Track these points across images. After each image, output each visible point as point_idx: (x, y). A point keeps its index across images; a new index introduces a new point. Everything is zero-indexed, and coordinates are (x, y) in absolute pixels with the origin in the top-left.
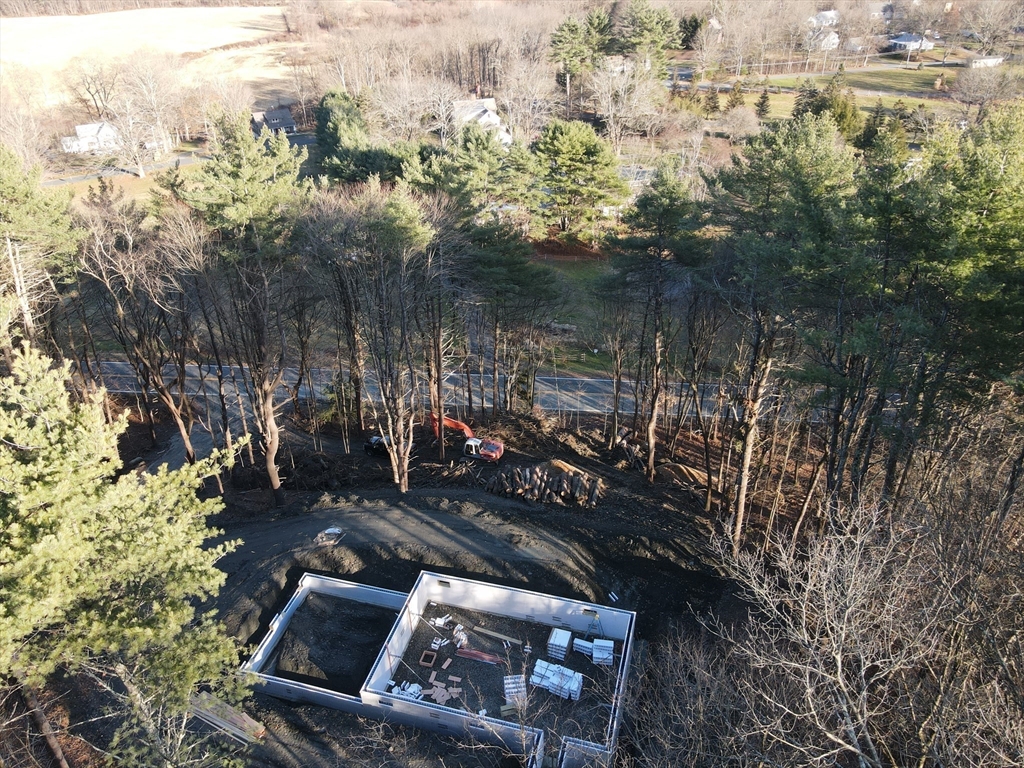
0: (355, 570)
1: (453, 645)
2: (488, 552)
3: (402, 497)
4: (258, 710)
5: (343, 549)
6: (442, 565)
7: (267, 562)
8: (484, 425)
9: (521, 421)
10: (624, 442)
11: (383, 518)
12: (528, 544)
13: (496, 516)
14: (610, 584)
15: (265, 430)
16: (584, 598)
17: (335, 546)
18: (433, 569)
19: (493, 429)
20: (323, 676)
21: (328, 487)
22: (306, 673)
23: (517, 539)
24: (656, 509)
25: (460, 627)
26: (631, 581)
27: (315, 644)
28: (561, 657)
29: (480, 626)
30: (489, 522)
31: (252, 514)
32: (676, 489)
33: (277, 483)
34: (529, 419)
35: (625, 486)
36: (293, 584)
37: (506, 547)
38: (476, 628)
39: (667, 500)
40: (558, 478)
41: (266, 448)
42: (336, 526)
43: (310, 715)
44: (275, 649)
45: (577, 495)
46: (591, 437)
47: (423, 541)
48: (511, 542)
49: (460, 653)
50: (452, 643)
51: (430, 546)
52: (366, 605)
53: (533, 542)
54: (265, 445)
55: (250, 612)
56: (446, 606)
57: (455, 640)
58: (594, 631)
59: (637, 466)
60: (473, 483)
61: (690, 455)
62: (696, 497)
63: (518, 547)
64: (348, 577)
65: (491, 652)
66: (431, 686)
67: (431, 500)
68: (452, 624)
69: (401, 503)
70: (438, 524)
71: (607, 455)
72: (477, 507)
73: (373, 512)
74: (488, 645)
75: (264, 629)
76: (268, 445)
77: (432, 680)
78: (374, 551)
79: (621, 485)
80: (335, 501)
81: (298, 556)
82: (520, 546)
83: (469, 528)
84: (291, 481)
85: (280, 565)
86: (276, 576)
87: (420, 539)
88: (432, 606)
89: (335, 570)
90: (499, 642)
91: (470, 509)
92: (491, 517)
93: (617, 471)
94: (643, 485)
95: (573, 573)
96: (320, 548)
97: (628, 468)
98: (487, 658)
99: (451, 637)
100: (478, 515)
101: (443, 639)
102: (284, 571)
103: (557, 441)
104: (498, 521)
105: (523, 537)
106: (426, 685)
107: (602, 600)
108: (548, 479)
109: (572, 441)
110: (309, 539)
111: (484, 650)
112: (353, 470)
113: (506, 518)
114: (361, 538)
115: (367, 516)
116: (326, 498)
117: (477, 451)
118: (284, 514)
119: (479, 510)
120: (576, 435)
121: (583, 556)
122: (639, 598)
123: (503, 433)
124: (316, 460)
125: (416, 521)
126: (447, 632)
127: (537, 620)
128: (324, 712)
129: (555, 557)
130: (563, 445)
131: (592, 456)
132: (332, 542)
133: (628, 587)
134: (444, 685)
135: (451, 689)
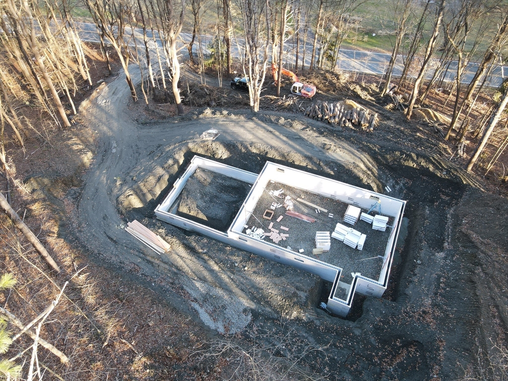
0: (224, 157)
1: (284, 209)
2: (308, 154)
3: (255, 114)
4: (166, 235)
5: (218, 143)
6: (279, 158)
7: (172, 147)
8: (304, 76)
9: (327, 75)
10: (391, 92)
11: (242, 126)
12: (335, 150)
13: (314, 131)
14: (386, 181)
15: (171, 65)
16: (369, 188)
17: (213, 141)
18: (273, 160)
19: (310, 78)
20: (205, 218)
21: (209, 105)
22: (195, 215)
23: (328, 147)
24: (413, 136)
25: (288, 197)
26: (400, 181)
27: (201, 199)
28: (352, 223)
29: (301, 198)
30: (310, 135)
31: (164, 118)
32: (425, 124)
33: (179, 100)
34: (332, 73)
35: (391, 120)
36: (187, 162)
37: (320, 151)
38: (298, 199)
39: (419, 131)
40: (350, 111)
41: (172, 77)
42: (214, 128)
43: (197, 242)
44: (177, 199)
45: (362, 123)
46: (370, 88)
47: (268, 144)
48: (324, 148)
49: (288, 213)
50: (283, 207)
51: (272, 147)
52: (231, 178)
53: (338, 150)
54: (171, 75)
55: (162, 176)
56: (280, 184)
57: (285, 205)
58: (375, 209)
59: (400, 108)
60: (297, 110)
61: (434, 104)
62: (439, 131)
63: (328, 152)
64: (220, 160)
65: (307, 215)
66: (270, 231)
67: (273, 118)
68: (284, 195)
69: (254, 118)
70: (277, 133)
71: (380, 100)
72: (302, 124)
73: (237, 123)
74: (306, 211)
75: (170, 187)
76: (173, 75)
77: (270, 227)
78: (237, 146)
79: (389, 119)
80: (214, 113)
81: (191, 145)
82: (330, 152)
83: (297, 137)
84: (187, 100)
85: (180, 149)
86: (177, 156)
87: (265, 142)
88: (272, 183)
89: (213, 155)
90: (314, 209)
91: (298, 126)
92: (311, 131)
93: (386, 110)
94: (403, 120)
95: (364, 172)
96: (204, 141)
97: (394, 109)
98: (305, 218)
99: (283, 203)
100: (303, 129)
101: (278, 203)
102: (182, 154)
103: (349, 89)
104: (316, 134)
105: (332, 146)
106: (266, 229)
107: (382, 190)
108: (344, 112)
109: (358, 90)
110: (198, 135)
111: (303, 213)
112: (224, 97)
113: (321, 133)
114: (229, 138)
115: (233, 124)
116: (208, 112)
117: (300, 91)
118: (183, 119)
119: (304, 127)
120: (361, 86)
121: (370, 162)
122: (405, 191)
123: (316, 82)
124: (202, 89)
125: (264, 130)
126: (281, 199)
127: (337, 198)
128: (206, 241)
129: (352, 161)
130: (353, 91)
131: (370, 100)
132: (212, 138)
133: (398, 184)
134: (278, 231)
135: (282, 234)
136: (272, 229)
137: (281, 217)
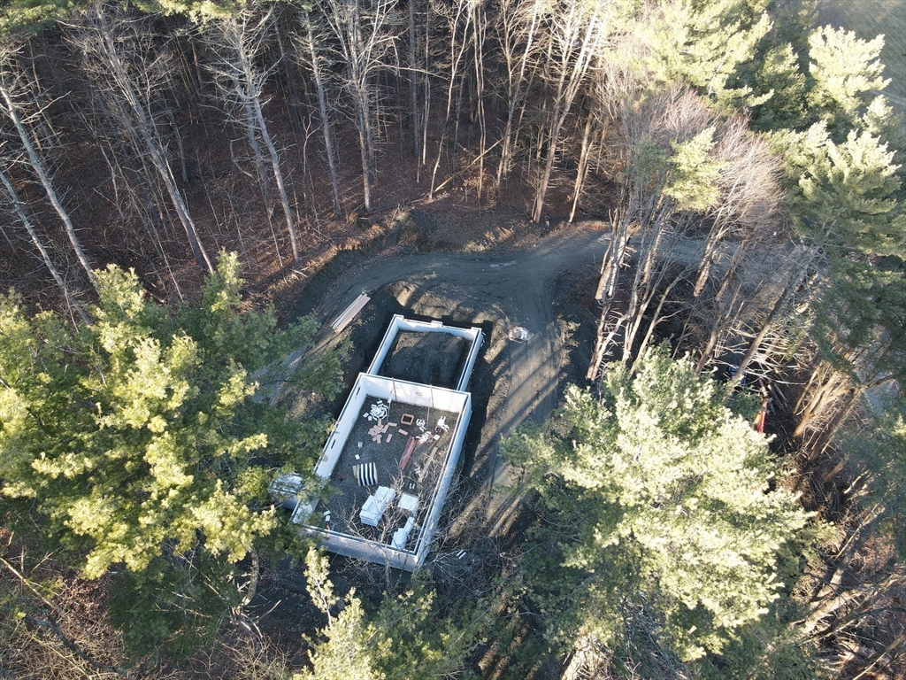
0: (486, 357)
1: (419, 433)
4: (353, 326)
5: (505, 345)
11: (543, 364)
17: (507, 339)
25: (436, 437)
27: (416, 348)
29: (438, 451)
47: (511, 394)
49: (412, 439)
55: (447, 309)
65: (411, 460)
66: (384, 424)
73: (551, 357)
77: (390, 424)
78: (502, 363)
80: (569, 332)
81: (500, 322)
82: (510, 467)
87: (515, 391)
96: (507, 332)
98: (405, 458)
99: (426, 431)
106: (386, 420)
110: (518, 324)
114: (515, 353)
115: (547, 354)
125: (539, 388)
126: (433, 429)
132: (512, 336)
134: (384, 432)
135: (381, 436)
136: (387, 427)
137: (406, 433)
